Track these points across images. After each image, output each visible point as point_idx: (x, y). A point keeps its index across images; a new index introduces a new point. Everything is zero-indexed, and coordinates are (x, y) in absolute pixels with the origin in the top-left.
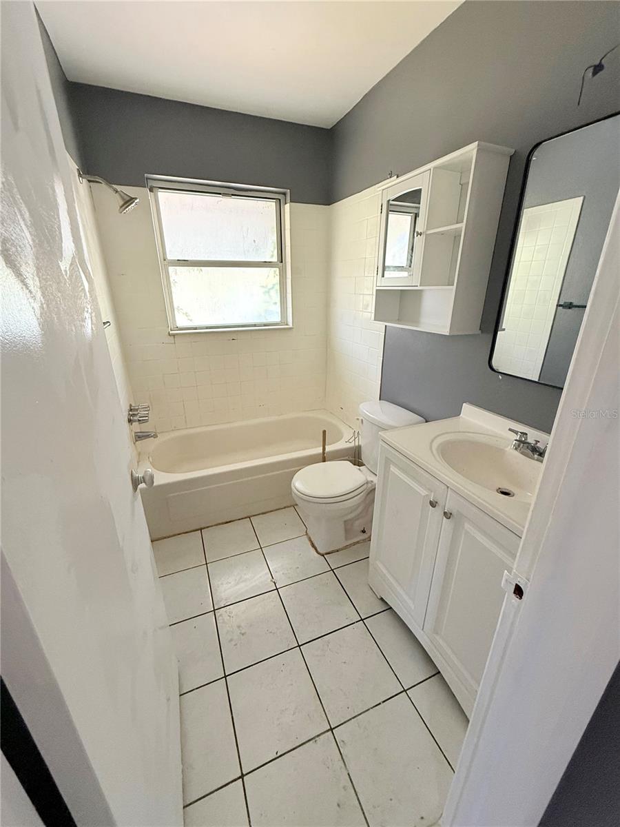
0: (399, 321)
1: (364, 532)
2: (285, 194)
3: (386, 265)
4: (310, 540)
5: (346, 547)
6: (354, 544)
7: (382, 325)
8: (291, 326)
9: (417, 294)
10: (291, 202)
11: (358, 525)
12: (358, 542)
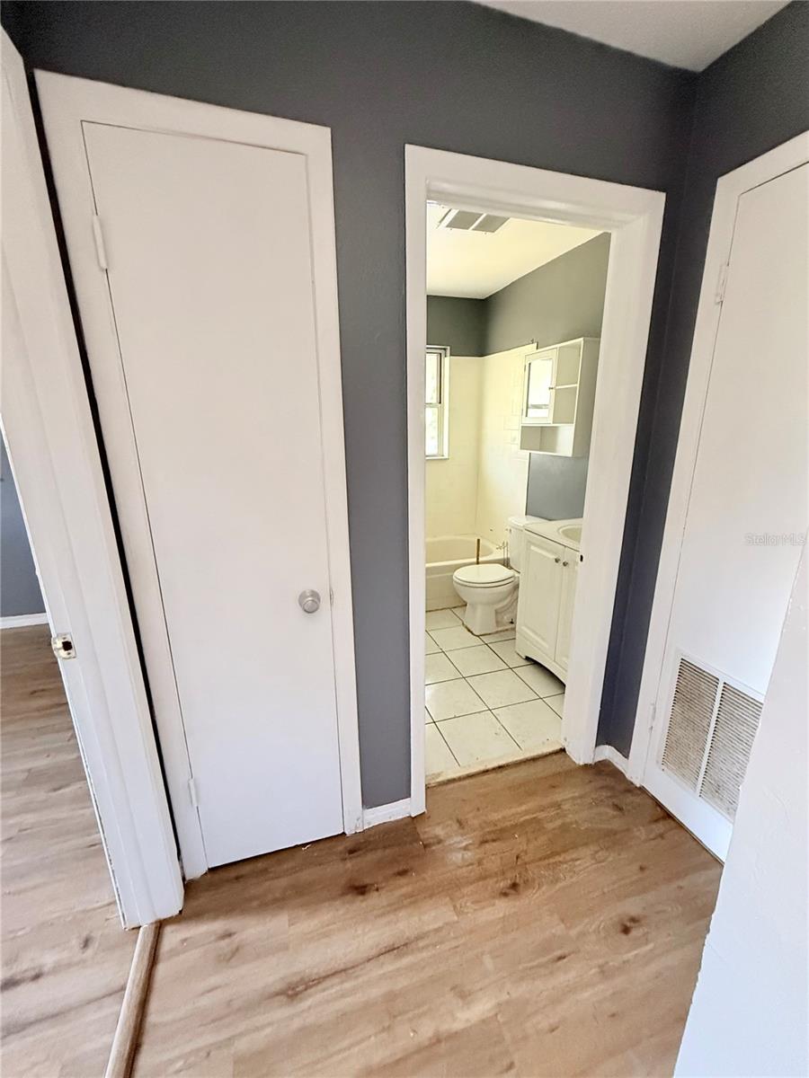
0: (540, 450)
1: (512, 623)
2: (445, 349)
3: (529, 403)
4: (466, 627)
5: (497, 632)
6: (503, 631)
7: (527, 453)
8: (446, 457)
9: (554, 429)
10: (451, 355)
11: (506, 618)
12: (507, 630)
